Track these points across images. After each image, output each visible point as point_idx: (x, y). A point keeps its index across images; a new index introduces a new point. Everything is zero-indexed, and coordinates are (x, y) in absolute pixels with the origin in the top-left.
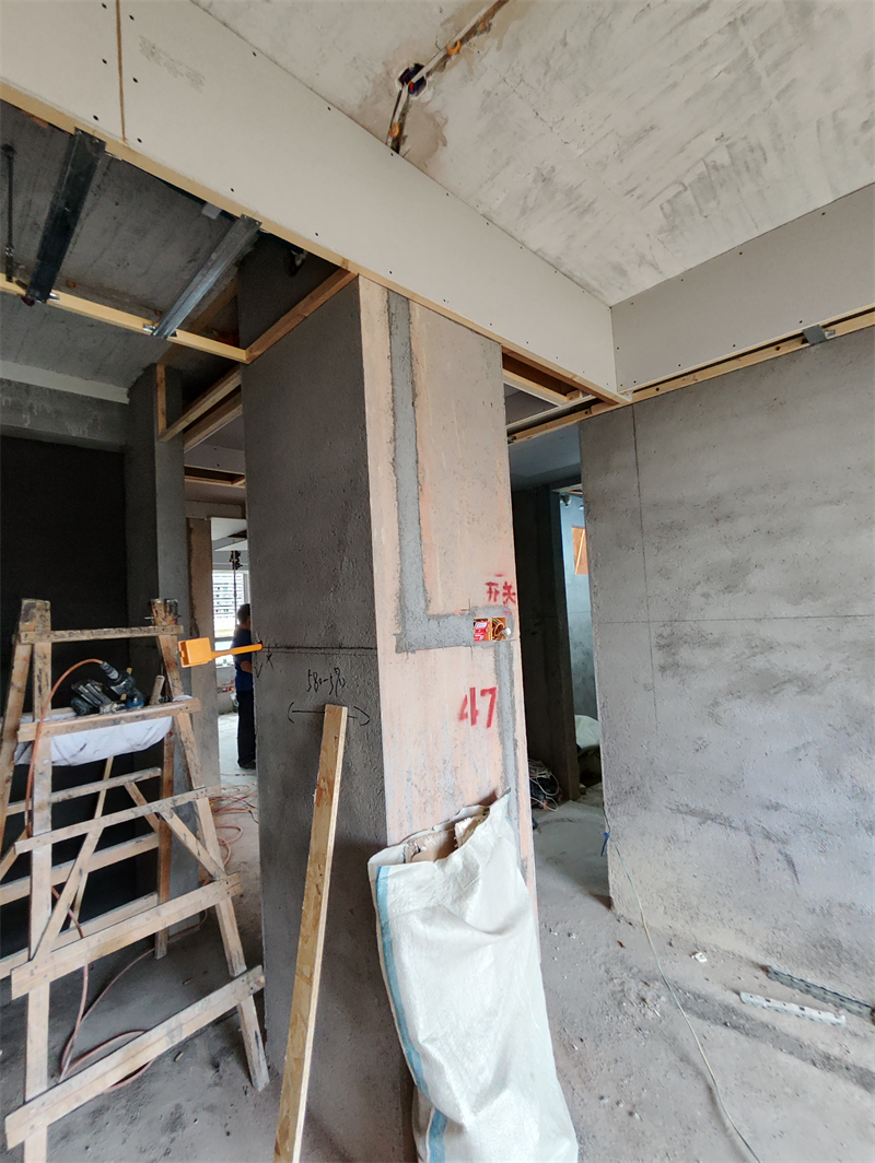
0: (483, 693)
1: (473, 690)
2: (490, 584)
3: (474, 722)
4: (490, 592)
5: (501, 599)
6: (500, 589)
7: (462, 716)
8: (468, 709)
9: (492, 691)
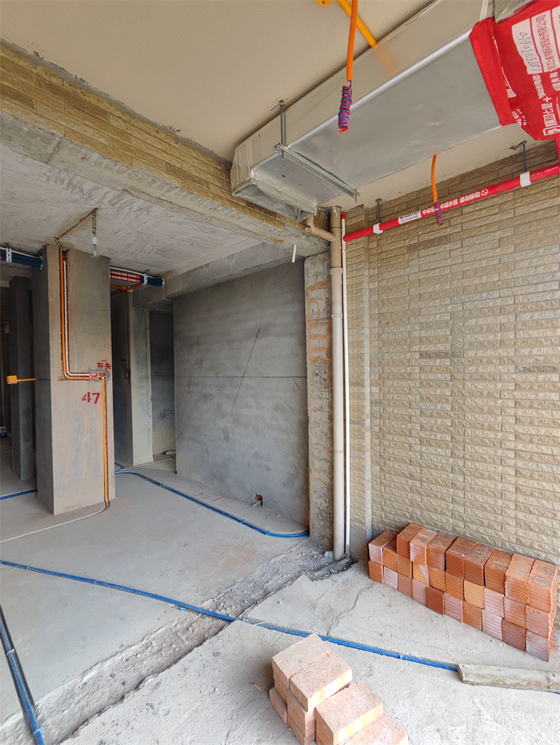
0: (93, 394)
1: (89, 393)
2: (99, 364)
3: (89, 401)
4: (99, 366)
5: (104, 368)
6: (104, 365)
7: (84, 399)
8: (87, 398)
9: (98, 394)
